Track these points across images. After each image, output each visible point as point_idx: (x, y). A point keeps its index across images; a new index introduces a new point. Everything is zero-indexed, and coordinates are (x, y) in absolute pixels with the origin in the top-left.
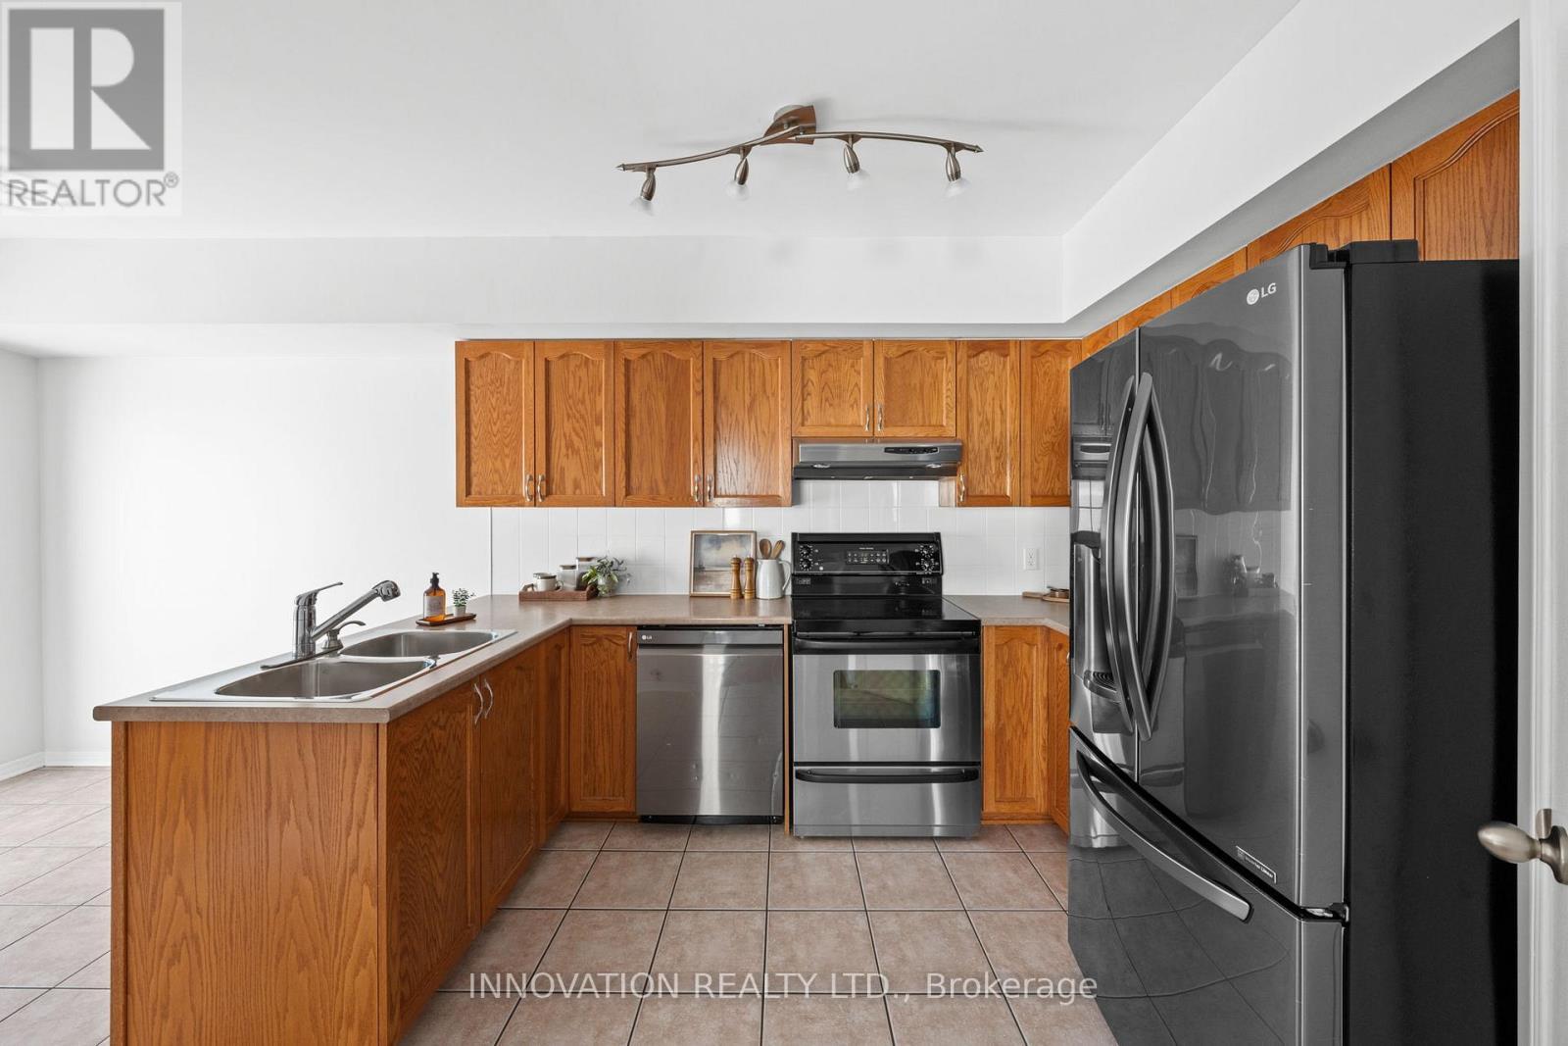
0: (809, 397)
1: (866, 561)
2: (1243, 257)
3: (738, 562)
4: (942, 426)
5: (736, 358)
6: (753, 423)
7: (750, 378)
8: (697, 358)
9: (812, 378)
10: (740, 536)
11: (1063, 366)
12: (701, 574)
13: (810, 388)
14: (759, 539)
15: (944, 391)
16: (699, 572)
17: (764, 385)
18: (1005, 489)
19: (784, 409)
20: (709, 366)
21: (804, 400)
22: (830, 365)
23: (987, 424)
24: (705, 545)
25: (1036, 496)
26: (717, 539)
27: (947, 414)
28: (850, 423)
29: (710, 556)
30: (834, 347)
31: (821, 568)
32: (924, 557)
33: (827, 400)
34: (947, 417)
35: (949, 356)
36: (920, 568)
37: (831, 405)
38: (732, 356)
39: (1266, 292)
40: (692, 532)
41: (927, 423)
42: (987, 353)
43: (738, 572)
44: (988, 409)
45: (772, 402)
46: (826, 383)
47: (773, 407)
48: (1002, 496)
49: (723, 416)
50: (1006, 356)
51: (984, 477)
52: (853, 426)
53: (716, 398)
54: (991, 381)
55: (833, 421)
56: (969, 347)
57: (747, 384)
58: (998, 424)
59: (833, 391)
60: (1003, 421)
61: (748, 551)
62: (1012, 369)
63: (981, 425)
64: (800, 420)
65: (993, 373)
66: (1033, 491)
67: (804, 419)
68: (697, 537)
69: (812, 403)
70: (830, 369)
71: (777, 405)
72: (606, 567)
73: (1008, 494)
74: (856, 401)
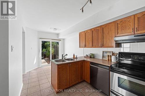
1: (136, 58)
3: (108, 56)
5: (106, 27)
7: (108, 29)
8: (100, 28)
9: (119, 26)
13: (119, 28)
14: (113, 53)
16: (103, 56)
17: (110, 29)
20: (102, 28)
21: (118, 30)
24: (104, 53)
26: (106, 52)
30: (124, 19)
33: (123, 29)
43: (108, 57)
45: (112, 32)
46: (122, 26)
49: (104, 35)
53: (103, 33)
55: (124, 32)
59: (124, 27)
61: (111, 54)
67: (118, 33)
68: (103, 52)
70: (123, 24)
72: (93, 55)
74: (130, 28)
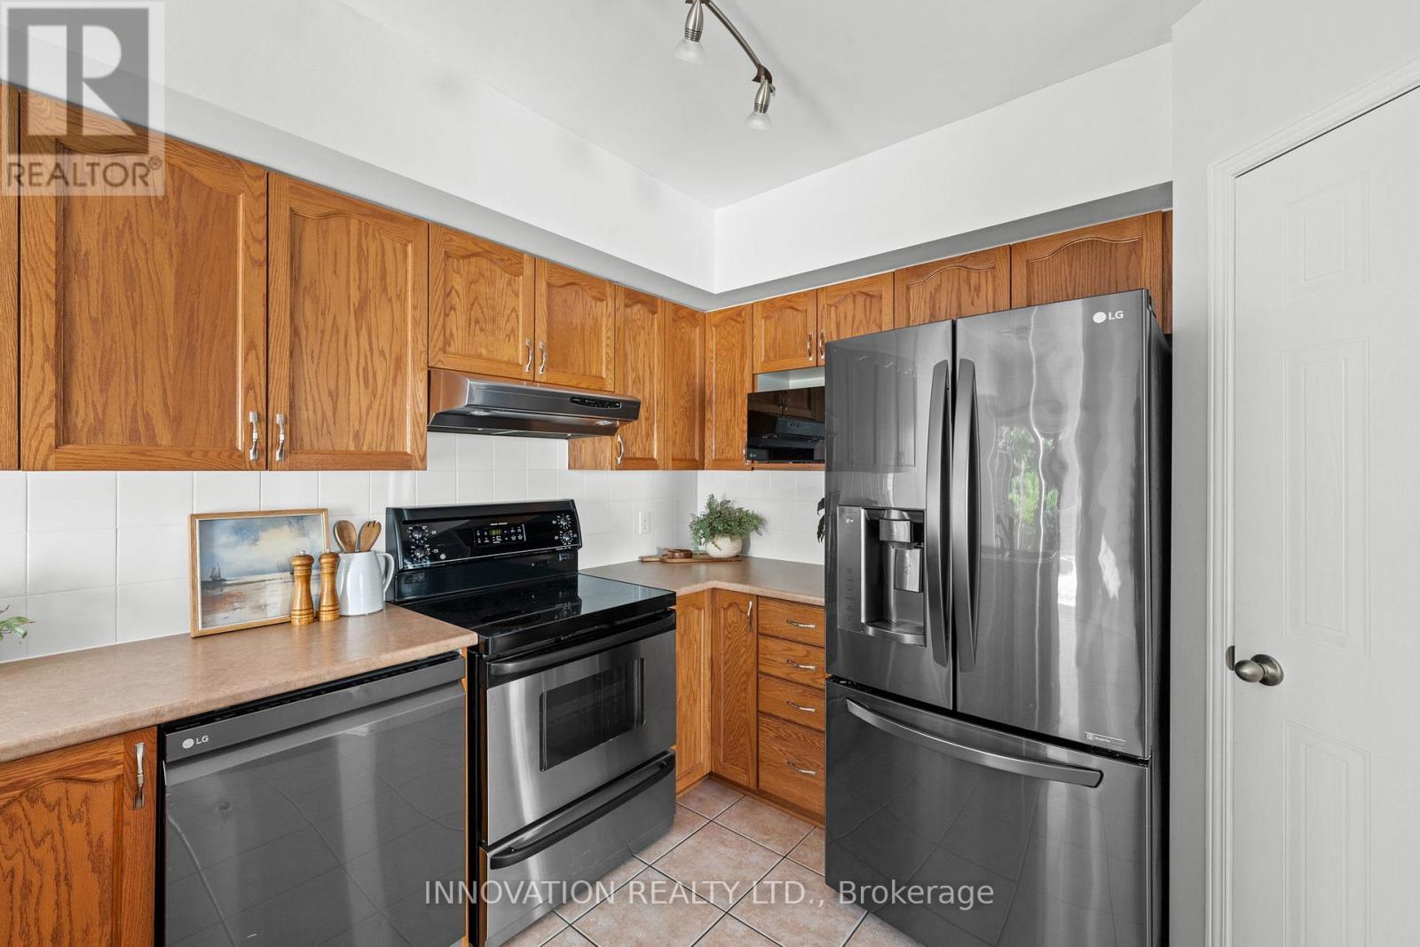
0: (452, 313)
1: (498, 540)
2: (891, 279)
4: (602, 378)
5: (333, 222)
6: (364, 333)
7: (359, 261)
8: (257, 199)
9: (456, 287)
10: (299, 518)
11: (693, 335)
12: (217, 592)
13: (455, 299)
14: (334, 520)
15: (604, 339)
16: (212, 590)
17: (383, 278)
18: (651, 451)
19: (416, 323)
20: (279, 218)
21: (446, 315)
22: (481, 275)
23: (638, 380)
24: (223, 538)
25: (676, 460)
26: (250, 524)
27: (607, 366)
28: (506, 359)
29: (233, 556)
30: (488, 252)
31: (443, 556)
32: (562, 529)
33: (477, 322)
34: (607, 369)
35: (609, 299)
36: (559, 543)
37: (482, 330)
38: (327, 216)
39: (1113, 316)
40: (193, 517)
41: (587, 373)
42: (639, 306)
43: (308, 578)
44: (640, 366)
45: (396, 306)
46: (476, 299)
47: (397, 314)
48: (649, 459)
49: (308, 313)
50: (654, 313)
51: (636, 438)
52: (508, 363)
53: (295, 280)
54: (641, 338)
55: (484, 352)
56: (626, 296)
57: (354, 270)
58: (647, 383)
59: (485, 310)
60: (651, 381)
61: (319, 541)
62: (659, 328)
63: (634, 382)
64: (440, 344)
65: (644, 328)
66: (673, 456)
67: (447, 343)
68: (205, 524)
69: (457, 322)
70: (482, 280)
71: (404, 314)
73: (655, 457)
74: (513, 331)
